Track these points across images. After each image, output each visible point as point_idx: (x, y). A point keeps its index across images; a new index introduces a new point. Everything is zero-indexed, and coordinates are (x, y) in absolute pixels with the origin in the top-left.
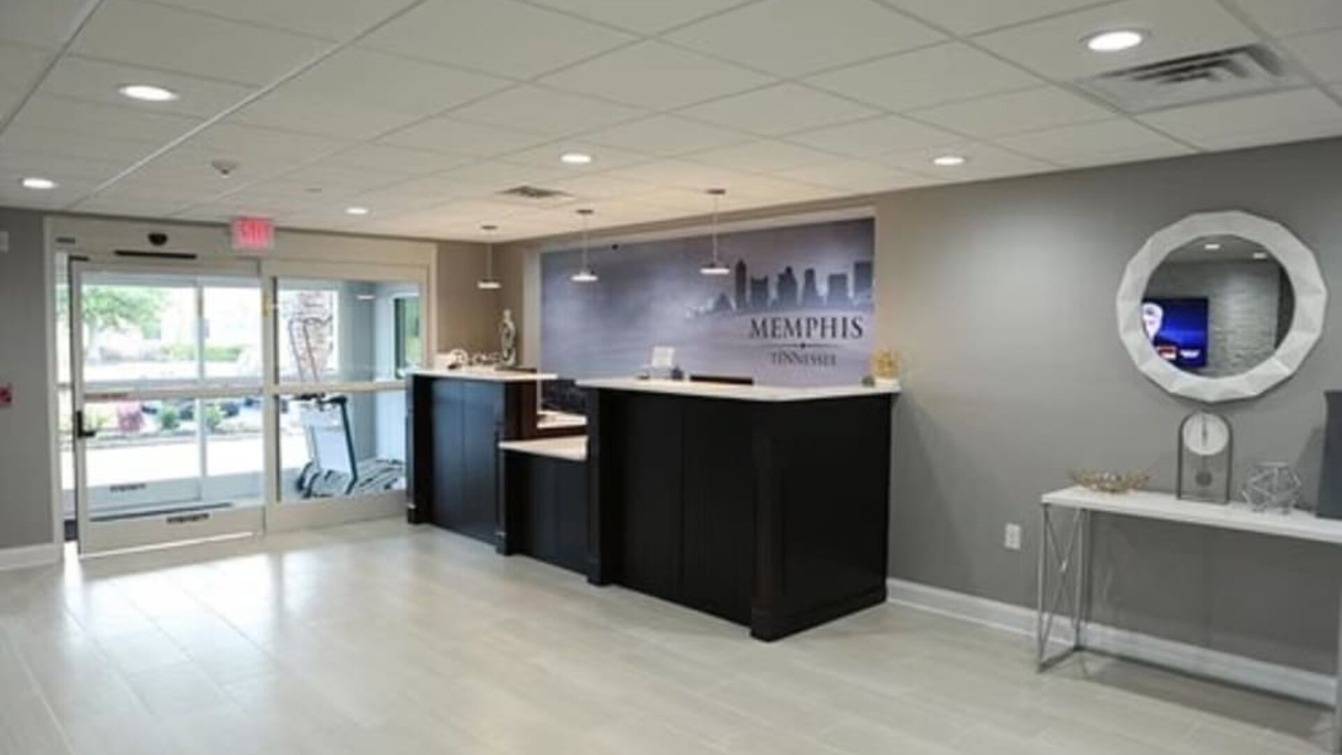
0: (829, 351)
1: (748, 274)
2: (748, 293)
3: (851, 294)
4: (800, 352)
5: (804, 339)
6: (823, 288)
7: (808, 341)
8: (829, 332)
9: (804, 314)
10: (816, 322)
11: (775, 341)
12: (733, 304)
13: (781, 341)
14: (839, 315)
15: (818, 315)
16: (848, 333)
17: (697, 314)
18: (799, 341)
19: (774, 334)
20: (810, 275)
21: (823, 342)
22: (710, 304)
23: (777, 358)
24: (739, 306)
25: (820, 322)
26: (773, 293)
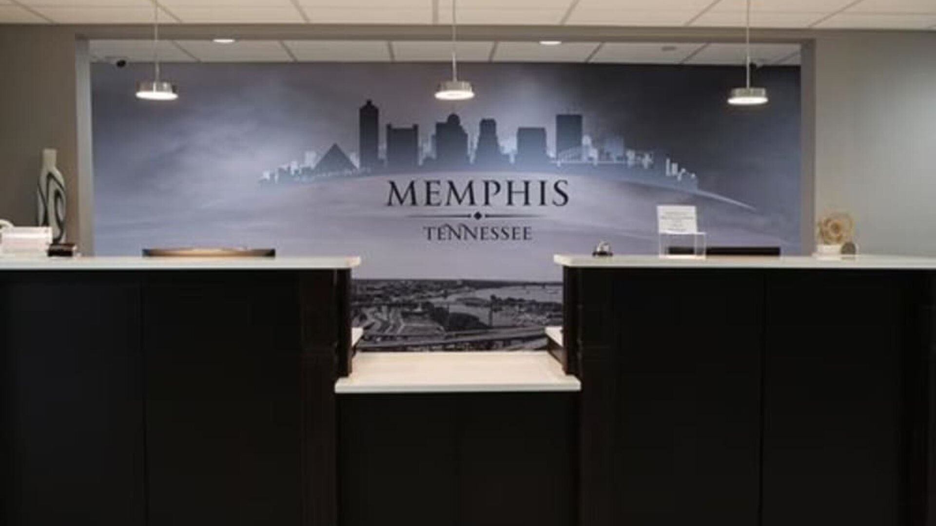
0: (520, 223)
1: (383, 123)
2: (383, 146)
3: (552, 154)
4: (472, 223)
5: (479, 206)
6: (509, 144)
7: (484, 210)
8: (519, 199)
9: (479, 178)
10: (498, 186)
11: (429, 210)
12: (355, 160)
13: (443, 210)
14: (535, 178)
15: (502, 177)
16: (547, 200)
17: (284, 173)
18: (473, 210)
19: (428, 203)
20: (488, 127)
21: (510, 210)
22: (311, 159)
23: (435, 234)
24: (363, 163)
25: (504, 188)
26: (427, 148)
